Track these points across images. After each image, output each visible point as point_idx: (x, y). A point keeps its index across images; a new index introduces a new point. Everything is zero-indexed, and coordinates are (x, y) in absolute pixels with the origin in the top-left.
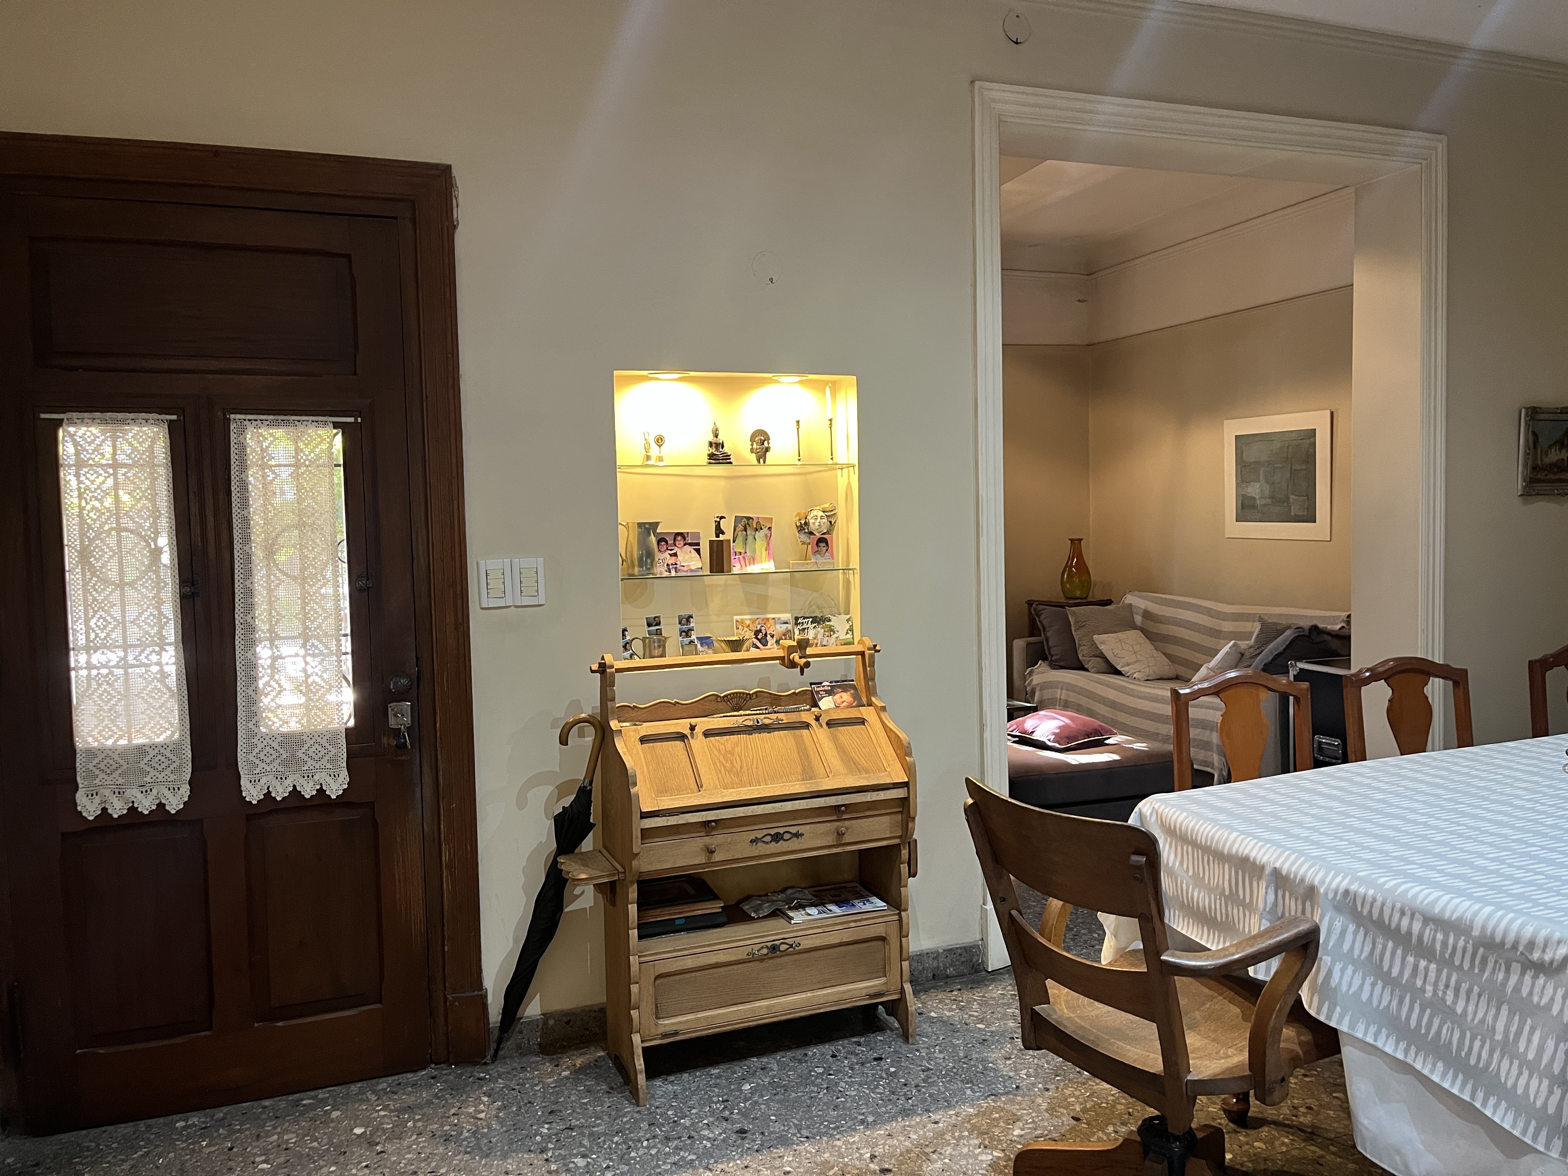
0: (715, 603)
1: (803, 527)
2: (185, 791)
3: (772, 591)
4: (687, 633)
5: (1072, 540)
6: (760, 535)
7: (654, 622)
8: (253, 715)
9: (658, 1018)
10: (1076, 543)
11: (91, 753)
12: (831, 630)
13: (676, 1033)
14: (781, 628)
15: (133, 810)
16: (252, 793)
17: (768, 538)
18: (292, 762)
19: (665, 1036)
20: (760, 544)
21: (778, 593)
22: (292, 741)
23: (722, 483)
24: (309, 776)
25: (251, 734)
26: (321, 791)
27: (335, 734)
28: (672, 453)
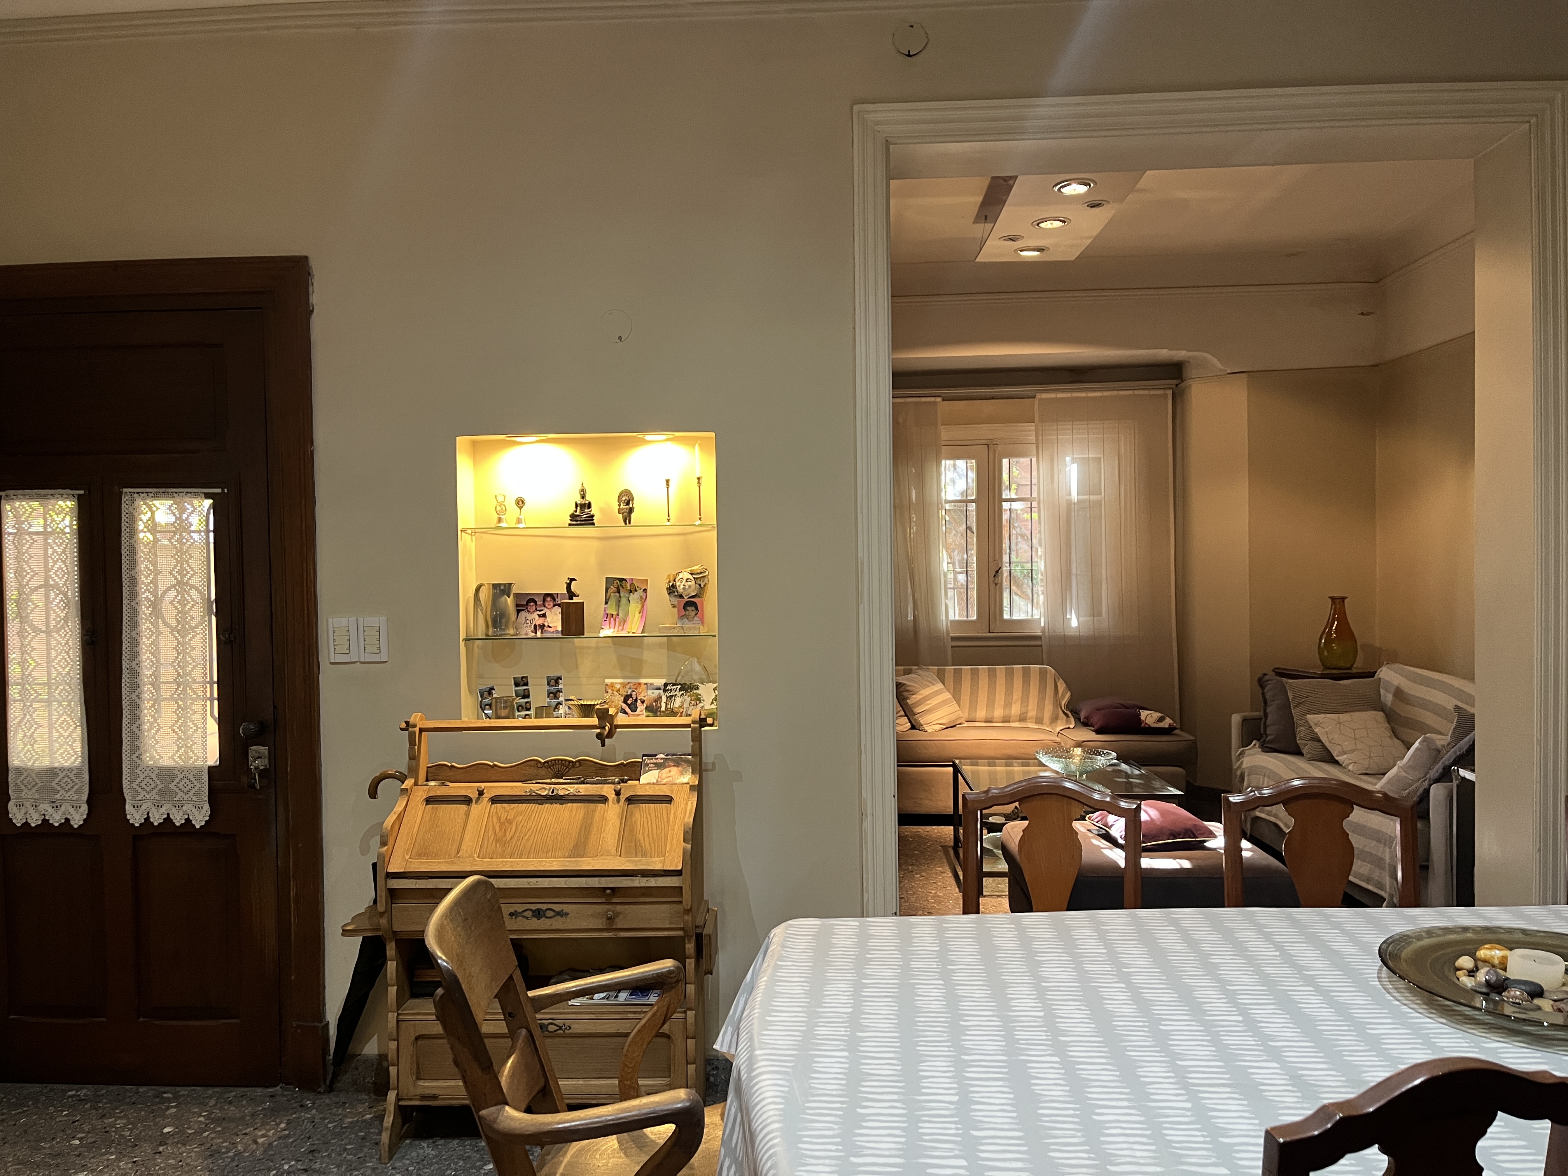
0: (586, 665)
1: (672, 589)
2: (85, 808)
3: (647, 655)
4: (555, 695)
5: (1333, 599)
6: (634, 597)
7: (521, 682)
8: (135, 748)
9: (419, 1078)
10: (1338, 602)
11: (19, 770)
12: (698, 699)
13: (435, 1097)
14: (652, 694)
15: (45, 821)
16: (135, 817)
17: (643, 600)
18: (165, 793)
19: (423, 1097)
20: (634, 607)
21: (656, 656)
22: (167, 774)
23: (595, 544)
24: (179, 807)
25: (135, 766)
26: (188, 821)
27: (200, 770)
28: (532, 516)
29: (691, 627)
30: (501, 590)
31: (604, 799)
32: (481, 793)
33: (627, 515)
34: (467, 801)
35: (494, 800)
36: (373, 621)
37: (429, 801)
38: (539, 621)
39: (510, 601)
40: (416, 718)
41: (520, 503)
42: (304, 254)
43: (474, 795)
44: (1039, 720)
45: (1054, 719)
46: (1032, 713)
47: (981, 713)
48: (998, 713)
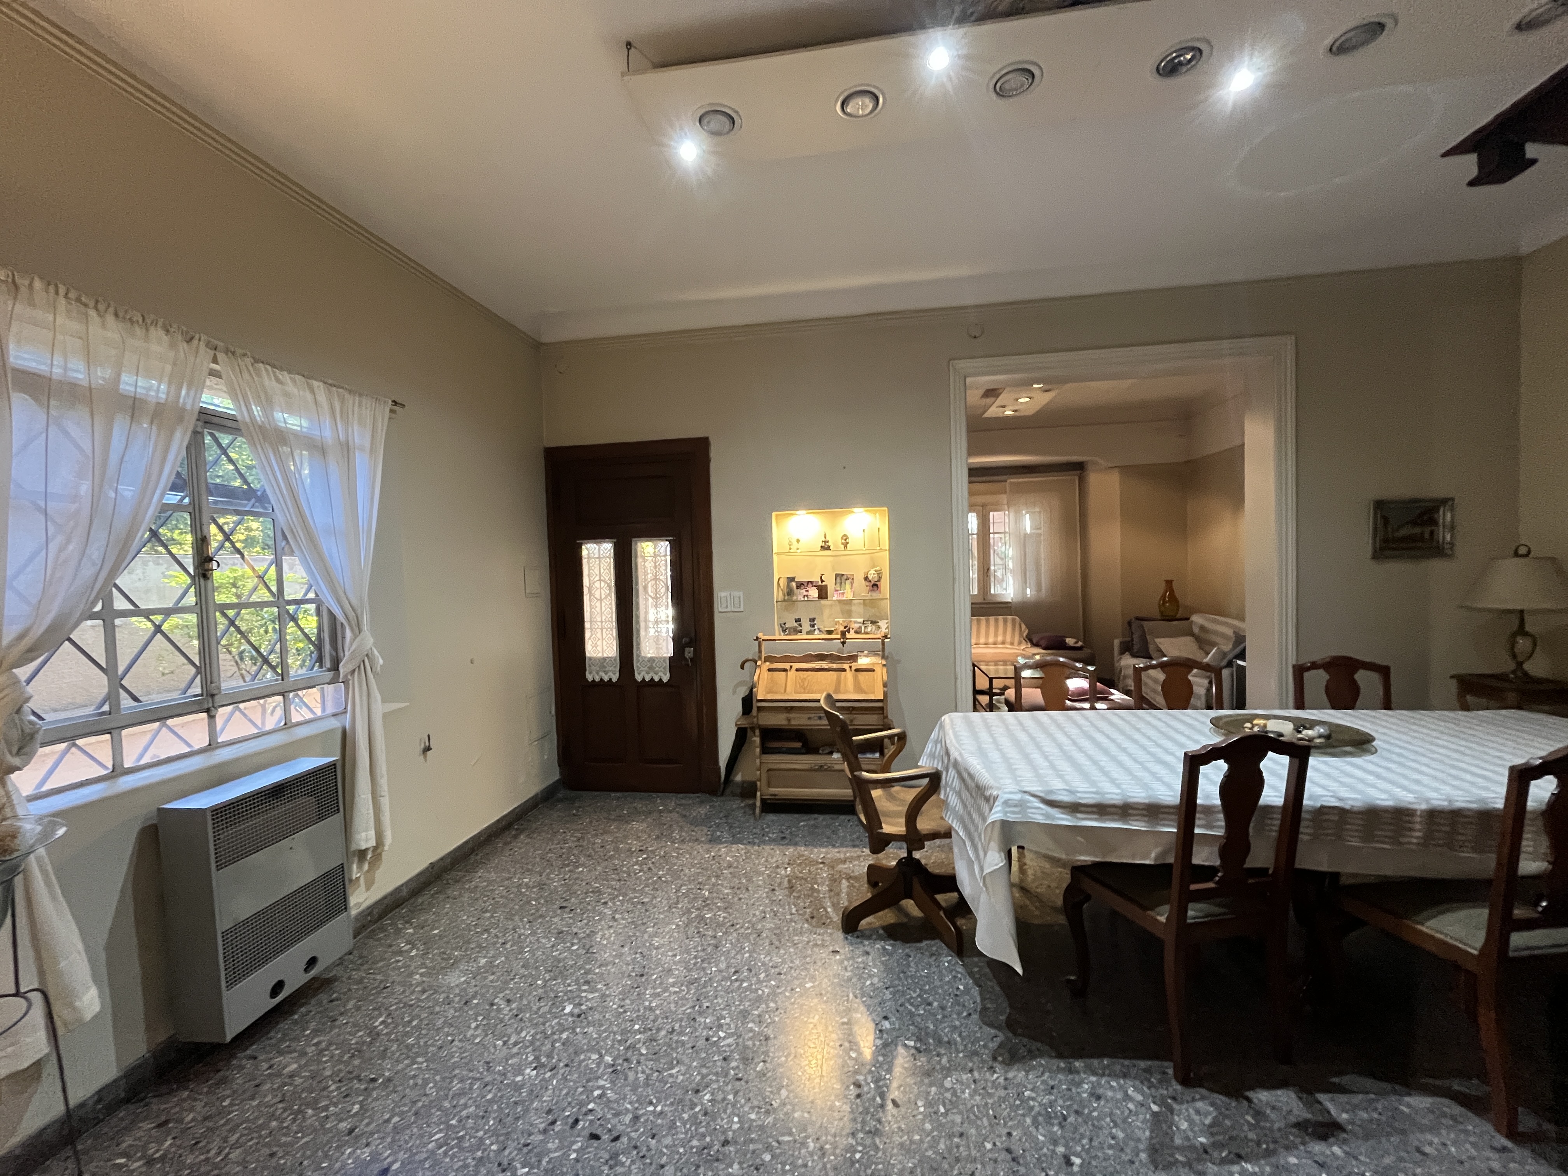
0: (827, 612)
1: (866, 579)
2: (618, 675)
3: (854, 608)
4: (813, 626)
5: (1166, 581)
6: (848, 582)
7: (798, 620)
8: (638, 649)
9: (769, 787)
10: (1169, 582)
11: (590, 659)
12: (879, 627)
13: (775, 795)
14: (857, 626)
15: (602, 680)
16: (639, 678)
17: (852, 583)
18: (651, 668)
19: (771, 795)
20: (848, 586)
21: (857, 608)
22: (651, 660)
23: (831, 559)
24: (656, 674)
25: (638, 656)
26: (661, 680)
27: (665, 658)
28: (803, 546)
29: (875, 595)
30: (792, 579)
31: (844, 670)
32: (791, 667)
33: (846, 545)
34: (785, 670)
35: (797, 670)
36: (737, 594)
37: (769, 670)
38: (806, 593)
39: (794, 584)
40: (760, 635)
41: (798, 541)
42: (706, 435)
43: (788, 668)
44: (1012, 644)
45: (1020, 643)
46: (1008, 639)
47: (982, 640)
48: (991, 640)
